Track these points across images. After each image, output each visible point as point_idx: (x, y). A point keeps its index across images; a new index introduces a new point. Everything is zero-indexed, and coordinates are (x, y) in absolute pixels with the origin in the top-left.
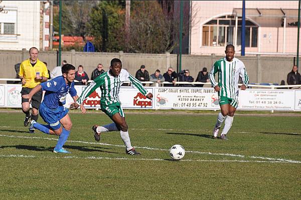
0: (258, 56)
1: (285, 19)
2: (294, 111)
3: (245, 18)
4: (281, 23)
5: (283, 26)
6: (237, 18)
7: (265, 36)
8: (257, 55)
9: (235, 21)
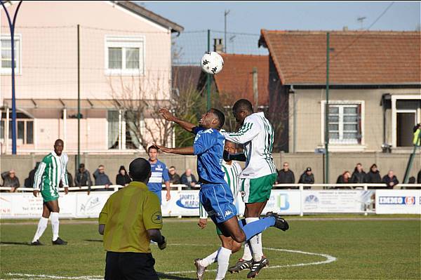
0: (33, 155)
1: (65, 111)
2: (76, 217)
3: (15, 110)
4: (61, 116)
5: (62, 118)
6: (8, 110)
7: (42, 131)
8: (31, 153)
9: (6, 114)
